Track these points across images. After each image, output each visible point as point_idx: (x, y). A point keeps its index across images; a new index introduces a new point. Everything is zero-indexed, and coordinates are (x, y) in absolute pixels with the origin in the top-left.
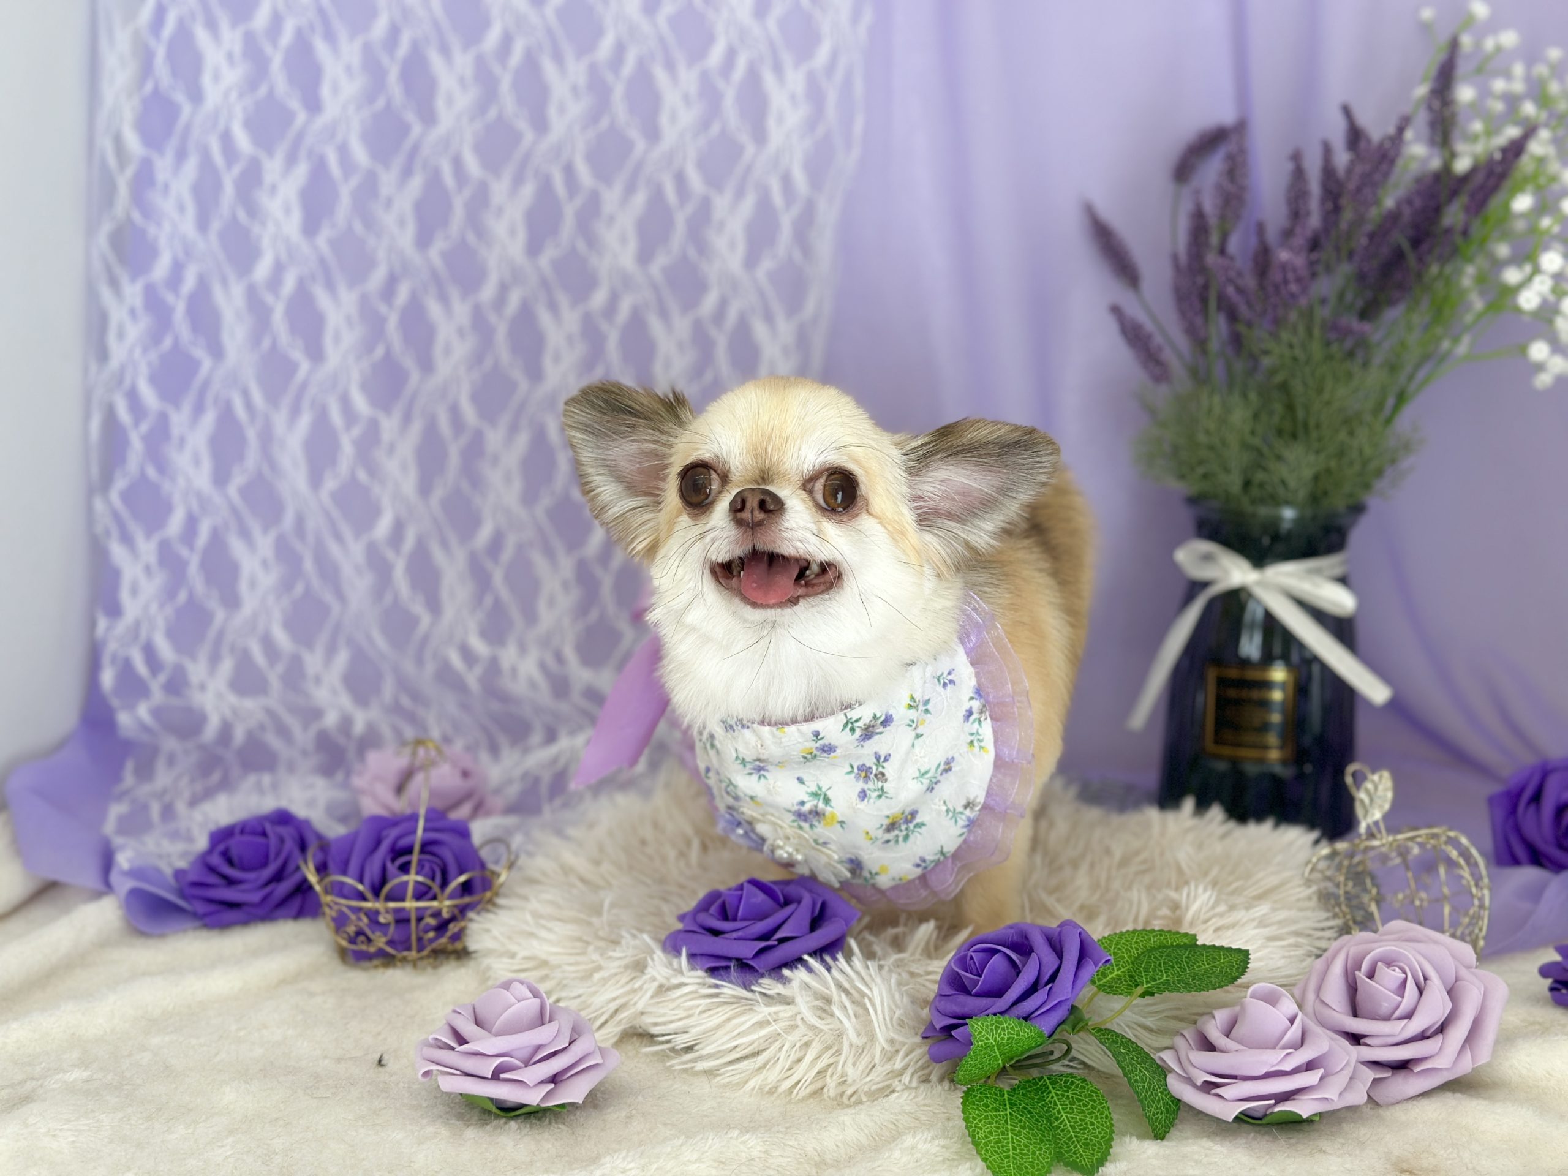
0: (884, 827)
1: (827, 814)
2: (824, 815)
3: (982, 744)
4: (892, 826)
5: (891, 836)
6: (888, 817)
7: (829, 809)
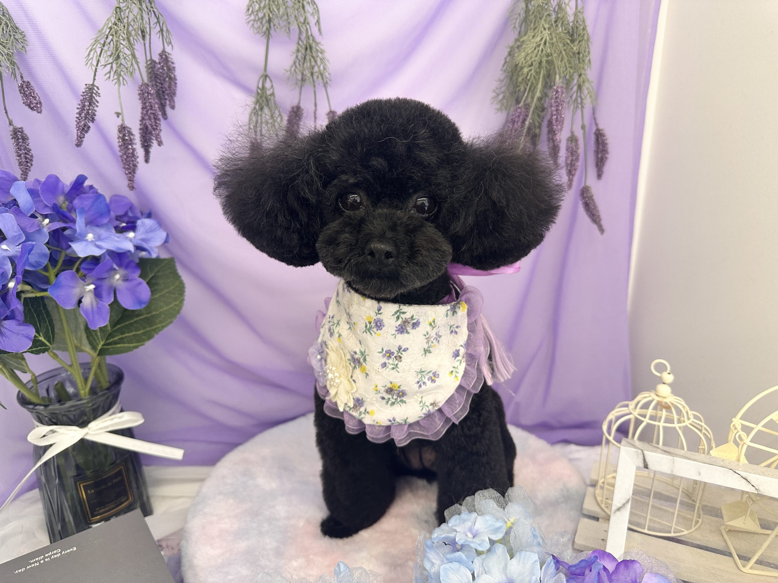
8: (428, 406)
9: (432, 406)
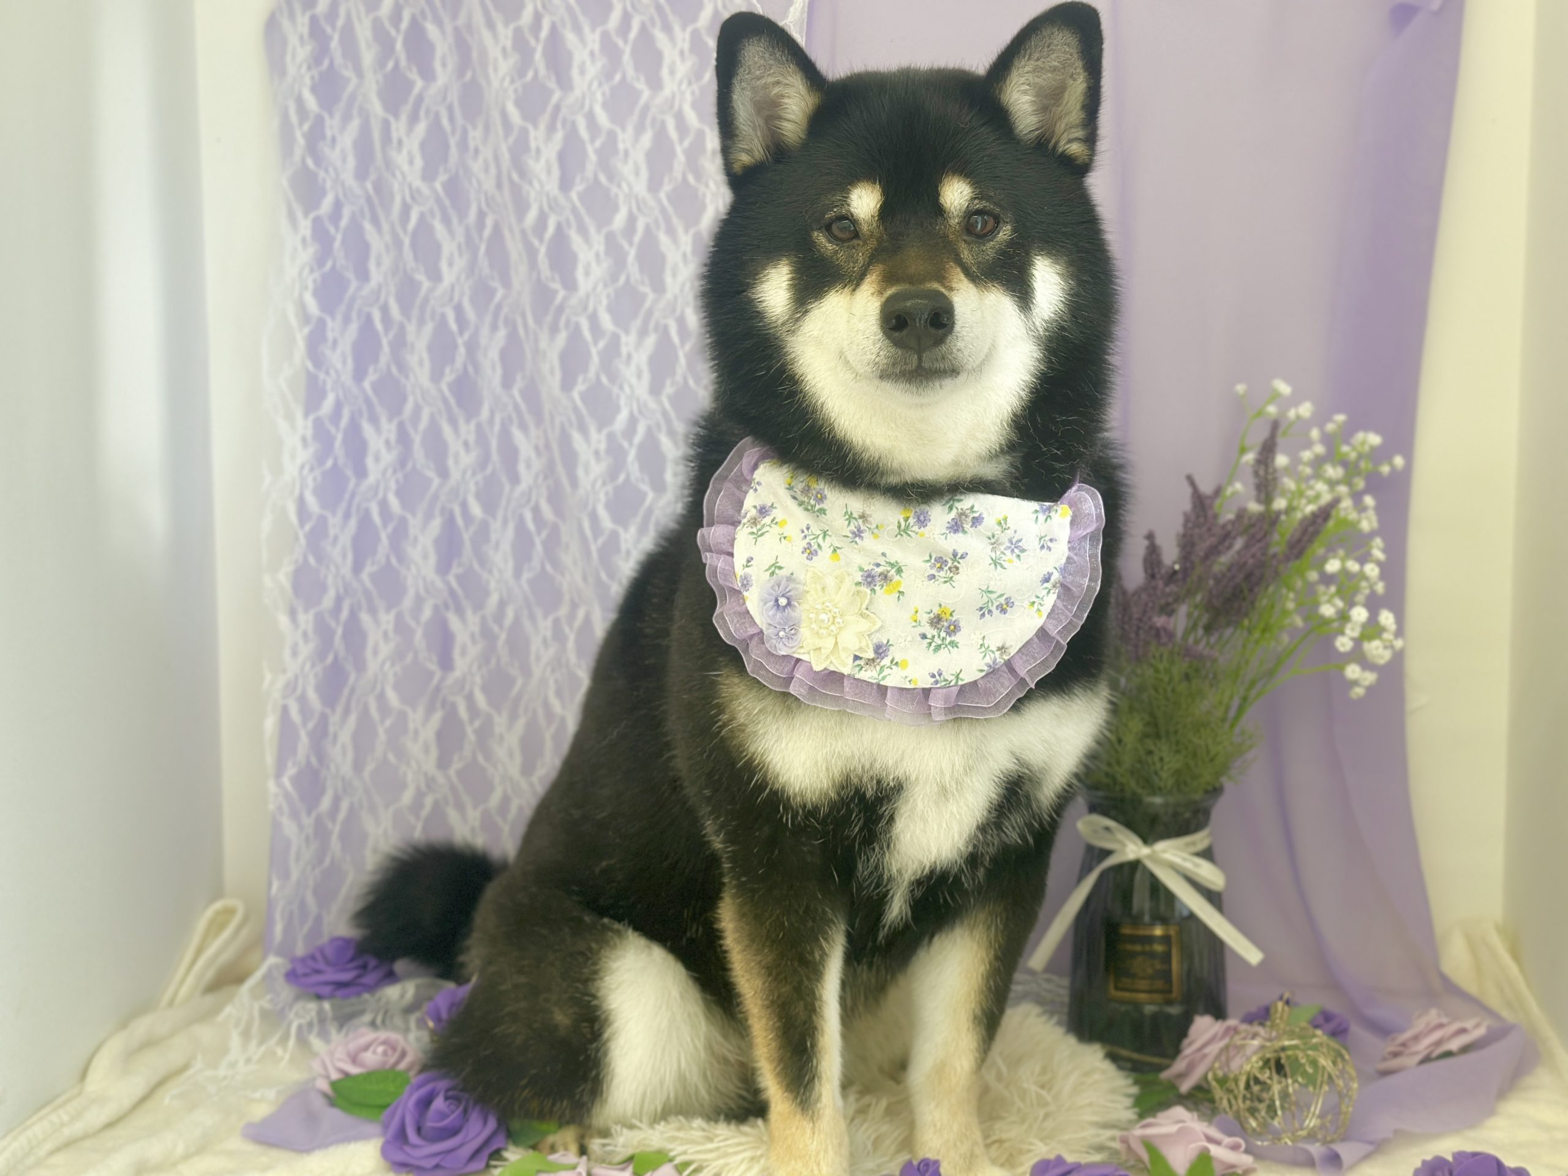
1: (894, 581)
2: (890, 581)
3: (1039, 609)
5: (930, 632)
6: (941, 607)
7: (896, 579)
8: (993, 652)
9: (999, 652)
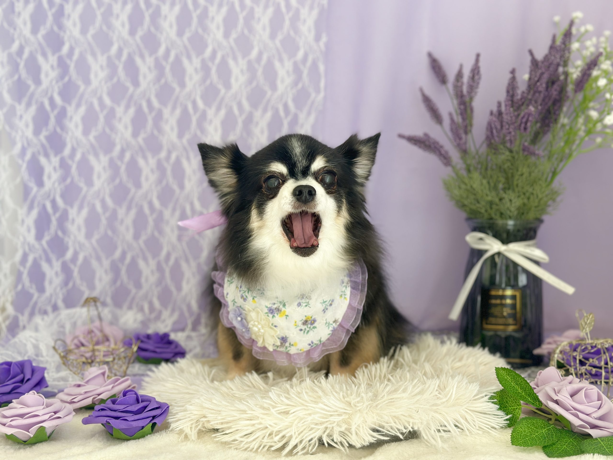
0: (303, 321)
1: (282, 311)
2: (281, 311)
3: (346, 296)
4: (305, 323)
5: (303, 327)
6: (306, 316)
7: (283, 309)
9: (335, 323)
